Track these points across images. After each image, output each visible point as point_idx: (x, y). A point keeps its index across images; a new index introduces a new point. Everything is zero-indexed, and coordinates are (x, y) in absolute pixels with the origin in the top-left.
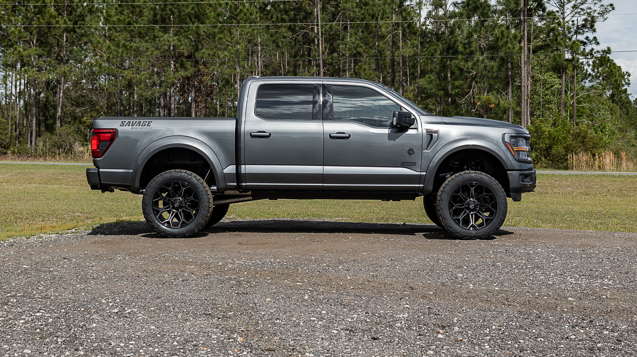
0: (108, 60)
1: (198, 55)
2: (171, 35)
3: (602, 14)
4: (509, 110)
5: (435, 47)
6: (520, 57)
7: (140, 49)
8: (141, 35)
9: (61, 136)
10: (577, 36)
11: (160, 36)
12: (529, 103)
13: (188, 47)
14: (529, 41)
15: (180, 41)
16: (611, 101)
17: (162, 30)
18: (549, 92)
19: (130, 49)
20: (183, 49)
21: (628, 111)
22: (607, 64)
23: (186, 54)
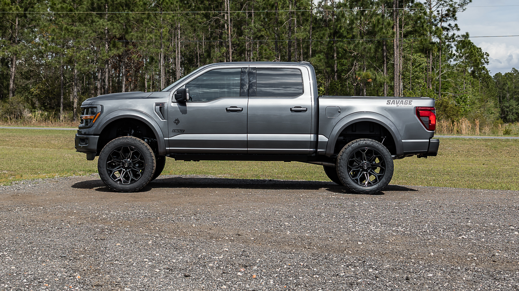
0: (53, 41)
1: (128, 37)
2: (106, 20)
3: (461, 5)
4: (384, 84)
5: (324, 32)
6: (393, 40)
7: (79, 32)
8: (80, 20)
9: (13, 104)
10: (441, 24)
11: (96, 21)
12: (401, 78)
13: (119, 30)
14: (401, 27)
15: (113, 25)
16: (472, 76)
17: (99, 16)
18: (418, 69)
19: (71, 32)
20: (115, 32)
21: (488, 85)
22: (468, 46)
23: (118, 36)
